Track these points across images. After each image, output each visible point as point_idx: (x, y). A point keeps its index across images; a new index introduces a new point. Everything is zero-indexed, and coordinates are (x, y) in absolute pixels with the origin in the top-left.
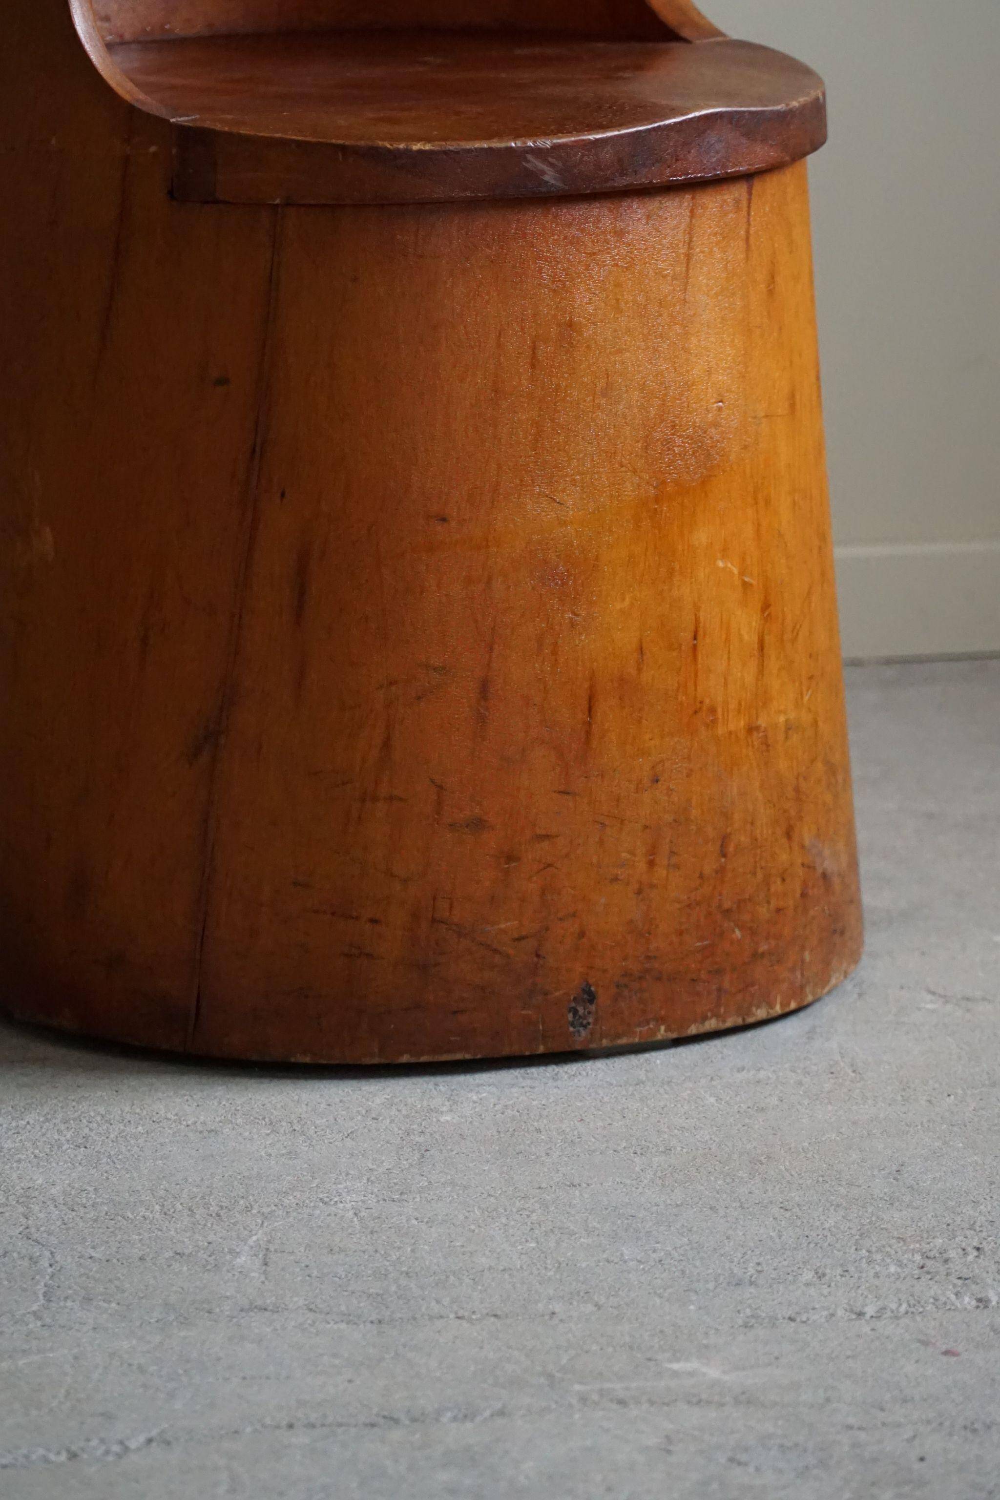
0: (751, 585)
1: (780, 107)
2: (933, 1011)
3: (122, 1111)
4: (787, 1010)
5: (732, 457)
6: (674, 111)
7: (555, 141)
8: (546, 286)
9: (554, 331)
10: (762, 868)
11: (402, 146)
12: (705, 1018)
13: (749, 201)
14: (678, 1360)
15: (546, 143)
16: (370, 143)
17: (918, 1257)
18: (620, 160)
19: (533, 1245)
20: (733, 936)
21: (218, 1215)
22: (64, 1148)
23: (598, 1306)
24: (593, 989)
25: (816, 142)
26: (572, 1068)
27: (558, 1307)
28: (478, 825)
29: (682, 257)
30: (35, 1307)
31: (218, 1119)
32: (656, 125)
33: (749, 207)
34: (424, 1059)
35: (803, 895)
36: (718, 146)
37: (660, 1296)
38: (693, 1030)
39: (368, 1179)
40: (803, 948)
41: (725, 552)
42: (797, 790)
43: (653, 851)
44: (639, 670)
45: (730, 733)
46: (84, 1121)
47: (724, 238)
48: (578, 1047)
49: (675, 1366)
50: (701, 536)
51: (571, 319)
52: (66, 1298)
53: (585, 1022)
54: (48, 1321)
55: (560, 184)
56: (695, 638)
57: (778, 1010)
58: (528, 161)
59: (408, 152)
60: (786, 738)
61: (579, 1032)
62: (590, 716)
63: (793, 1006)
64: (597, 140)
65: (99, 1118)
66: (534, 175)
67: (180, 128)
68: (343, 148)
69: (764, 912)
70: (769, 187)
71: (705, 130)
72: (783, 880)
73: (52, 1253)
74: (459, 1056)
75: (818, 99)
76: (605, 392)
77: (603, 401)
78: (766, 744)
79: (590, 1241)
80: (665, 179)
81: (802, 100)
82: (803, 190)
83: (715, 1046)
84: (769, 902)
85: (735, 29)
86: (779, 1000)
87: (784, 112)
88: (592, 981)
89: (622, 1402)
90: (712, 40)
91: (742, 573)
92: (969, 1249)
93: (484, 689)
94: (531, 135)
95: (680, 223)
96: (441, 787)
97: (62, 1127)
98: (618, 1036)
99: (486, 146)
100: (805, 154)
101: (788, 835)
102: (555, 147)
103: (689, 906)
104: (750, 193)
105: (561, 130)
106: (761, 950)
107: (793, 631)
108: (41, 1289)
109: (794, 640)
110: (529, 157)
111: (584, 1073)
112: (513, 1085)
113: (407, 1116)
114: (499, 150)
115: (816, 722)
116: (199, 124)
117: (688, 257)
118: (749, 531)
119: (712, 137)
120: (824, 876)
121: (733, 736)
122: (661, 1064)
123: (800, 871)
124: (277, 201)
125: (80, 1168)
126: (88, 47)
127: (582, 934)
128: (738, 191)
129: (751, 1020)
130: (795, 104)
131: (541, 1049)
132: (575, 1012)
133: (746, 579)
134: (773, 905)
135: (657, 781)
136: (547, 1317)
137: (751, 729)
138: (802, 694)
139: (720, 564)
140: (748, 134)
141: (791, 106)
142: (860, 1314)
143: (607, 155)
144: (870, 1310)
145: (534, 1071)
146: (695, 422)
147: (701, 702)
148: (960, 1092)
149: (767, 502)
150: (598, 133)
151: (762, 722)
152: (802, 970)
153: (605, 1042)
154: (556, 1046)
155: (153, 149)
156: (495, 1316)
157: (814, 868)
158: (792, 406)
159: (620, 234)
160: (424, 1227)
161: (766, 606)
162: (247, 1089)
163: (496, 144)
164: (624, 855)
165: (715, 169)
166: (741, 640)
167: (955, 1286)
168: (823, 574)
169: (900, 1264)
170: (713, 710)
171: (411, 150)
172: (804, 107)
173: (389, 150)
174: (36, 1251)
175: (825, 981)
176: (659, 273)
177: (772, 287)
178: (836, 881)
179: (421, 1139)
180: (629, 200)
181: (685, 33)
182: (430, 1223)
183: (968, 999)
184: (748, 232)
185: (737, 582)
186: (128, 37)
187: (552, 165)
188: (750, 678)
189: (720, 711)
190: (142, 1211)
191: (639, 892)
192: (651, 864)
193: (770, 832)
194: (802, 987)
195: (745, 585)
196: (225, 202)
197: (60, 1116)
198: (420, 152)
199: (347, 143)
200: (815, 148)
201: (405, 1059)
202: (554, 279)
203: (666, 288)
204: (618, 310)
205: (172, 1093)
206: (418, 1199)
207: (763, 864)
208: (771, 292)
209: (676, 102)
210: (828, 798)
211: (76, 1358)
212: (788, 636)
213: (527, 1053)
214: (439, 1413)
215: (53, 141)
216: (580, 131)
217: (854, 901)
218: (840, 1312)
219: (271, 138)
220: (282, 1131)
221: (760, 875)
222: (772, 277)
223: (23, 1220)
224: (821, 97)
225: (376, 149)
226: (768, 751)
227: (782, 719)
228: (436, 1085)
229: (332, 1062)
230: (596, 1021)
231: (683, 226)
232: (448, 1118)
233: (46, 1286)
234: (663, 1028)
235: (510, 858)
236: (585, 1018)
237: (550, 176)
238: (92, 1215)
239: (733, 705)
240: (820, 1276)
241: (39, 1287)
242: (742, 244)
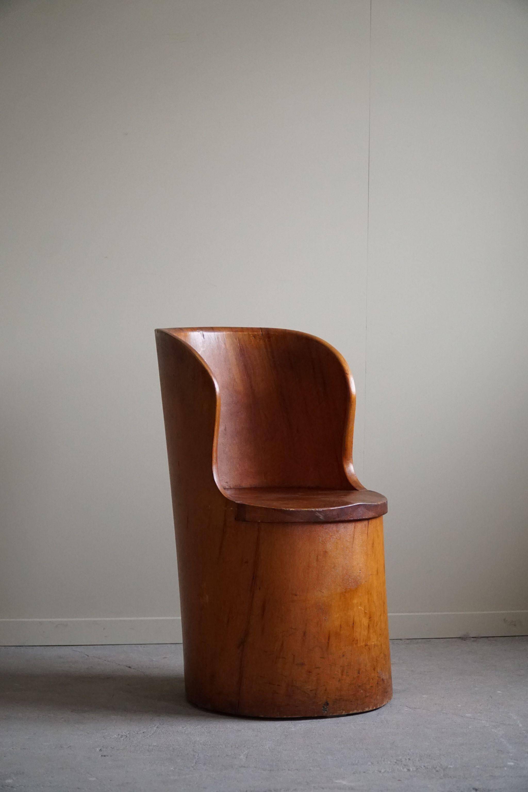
0: (367, 613)
1: (376, 504)
2: (407, 710)
3: (219, 726)
4: (373, 709)
5: (363, 583)
6: (351, 503)
7: (323, 509)
8: (320, 543)
9: (322, 553)
10: (368, 677)
11: (288, 509)
12: (354, 710)
13: (368, 525)
14: (337, 780)
15: (321, 509)
16: (281, 508)
17: (395, 761)
18: (338, 514)
19: (308, 755)
20: (361, 692)
21: (238, 748)
22: (205, 733)
23: (321, 768)
24: (328, 702)
25: (385, 512)
26: (323, 720)
27: (311, 768)
28: (303, 664)
29: (352, 537)
30: (193, 765)
31: (241, 728)
32: (346, 506)
33: (368, 527)
34: (289, 717)
35: (377, 683)
36: (361, 512)
37: (335, 767)
38: (351, 712)
39: (273, 741)
40: (377, 695)
41: (361, 605)
42: (376, 659)
43: (343, 671)
44: (340, 630)
45: (361, 646)
46: (211, 728)
47: (362, 533)
48: (324, 715)
49: (336, 781)
50: (355, 601)
51: (326, 551)
52: (200, 764)
53: (326, 710)
54: (195, 768)
55: (323, 519)
56: (353, 624)
57: (371, 709)
58: (316, 514)
59: (289, 511)
60: (374, 648)
61: (325, 712)
62: (329, 641)
63: (374, 708)
64: (332, 509)
65: (214, 727)
66: (318, 517)
67: (237, 503)
68: (273, 509)
69: (368, 687)
70: (373, 522)
71: (358, 508)
72: (373, 680)
73: (198, 754)
74: (296, 717)
75: (385, 502)
76: (334, 568)
77: (333, 570)
78: (369, 649)
79: (321, 755)
80: (348, 519)
81: (381, 502)
82: (382, 523)
83: (356, 716)
84: (369, 685)
85: (368, 488)
86: (371, 706)
87: (376, 505)
88: (328, 700)
89: (323, 788)
90: (364, 490)
91: (365, 610)
92: (407, 759)
93: (305, 633)
94: (317, 508)
95: (352, 529)
96: (294, 656)
97: (205, 729)
98: (333, 713)
99: (307, 510)
100: (382, 515)
101: (374, 669)
102: (323, 511)
103: (351, 685)
104: (368, 523)
105: (325, 507)
106: (367, 695)
107: (376, 624)
108: (195, 761)
109: (376, 626)
110: (317, 513)
111: (325, 721)
112: (309, 723)
113: (284, 729)
114: (310, 511)
115: (381, 645)
116: (242, 503)
117: (354, 537)
118: (366, 601)
119: (359, 510)
120: (383, 679)
121: (362, 647)
122: (343, 720)
123: (377, 678)
124: (259, 521)
125: (208, 737)
126: (217, 485)
127: (326, 690)
128: (366, 523)
129: (365, 711)
130: (379, 503)
131: (316, 715)
132: (324, 707)
133: (365, 611)
134: (370, 685)
135: (344, 656)
136: (309, 771)
137: (366, 645)
138: (378, 639)
139: (359, 608)
140: (368, 509)
141: (378, 504)
142: (380, 772)
143: (335, 513)
144: (383, 771)
145: (314, 720)
146: (354, 575)
147: (354, 639)
148: (410, 727)
149: (371, 594)
150: (333, 508)
151: (369, 644)
152: (377, 700)
153: (331, 714)
154: (320, 715)
155: (231, 509)
156: (297, 770)
157: (380, 678)
158: (378, 572)
159: (337, 531)
160: (284, 751)
161: (370, 618)
162: (249, 722)
163: (309, 509)
164: (336, 672)
165: (360, 517)
166: (364, 625)
167: (402, 766)
168: (384, 611)
169: (391, 762)
170: (357, 640)
171: (290, 510)
172: (381, 504)
173: (285, 510)
174: (195, 754)
175: (382, 703)
176: (347, 541)
177: (373, 545)
178: (385, 681)
179: (286, 733)
180: (340, 524)
181: (357, 488)
182: (285, 750)
183: (415, 708)
184: (368, 532)
185: (364, 612)
186: (232, 487)
187: (322, 515)
188: (366, 633)
189: (359, 641)
190: (221, 746)
191: (339, 681)
192: (342, 675)
193: (370, 669)
194: (377, 704)
195: (365, 613)
196: (248, 521)
197: (205, 727)
198: (292, 511)
199: (275, 508)
200: (384, 514)
201: (285, 717)
202: (322, 541)
203: (348, 544)
204: (337, 549)
205: (231, 723)
206: (283, 745)
207: (368, 676)
208: (373, 547)
209: (352, 502)
210: (384, 662)
211: (200, 776)
212: (375, 625)
213: (313, 716)
214: (281, 789)
215: (209, 506)
216: (329, 507)
217: (390, 686)
218: (376, 771)
219: (258, 507)
220: (255, 731)
221: (367, 678)
222: (373, 544)
223: (193, 747)
224: (386, 503)
225: (281, 509)
226: (370, 650)
227: (373, 643)
228: (292, 722)
229: (268, 717)
230: (329, 710)
231: (352, 530)
232: (293, 729)
233: (196, 761)
234: (344, 712)
235: (310, 672)
236: (326, 709)
237: (321, 517)
238: (209, 747)
239: (362, 640)
240: (372, 763)
241: (194, 761)
242: (366, 535)
